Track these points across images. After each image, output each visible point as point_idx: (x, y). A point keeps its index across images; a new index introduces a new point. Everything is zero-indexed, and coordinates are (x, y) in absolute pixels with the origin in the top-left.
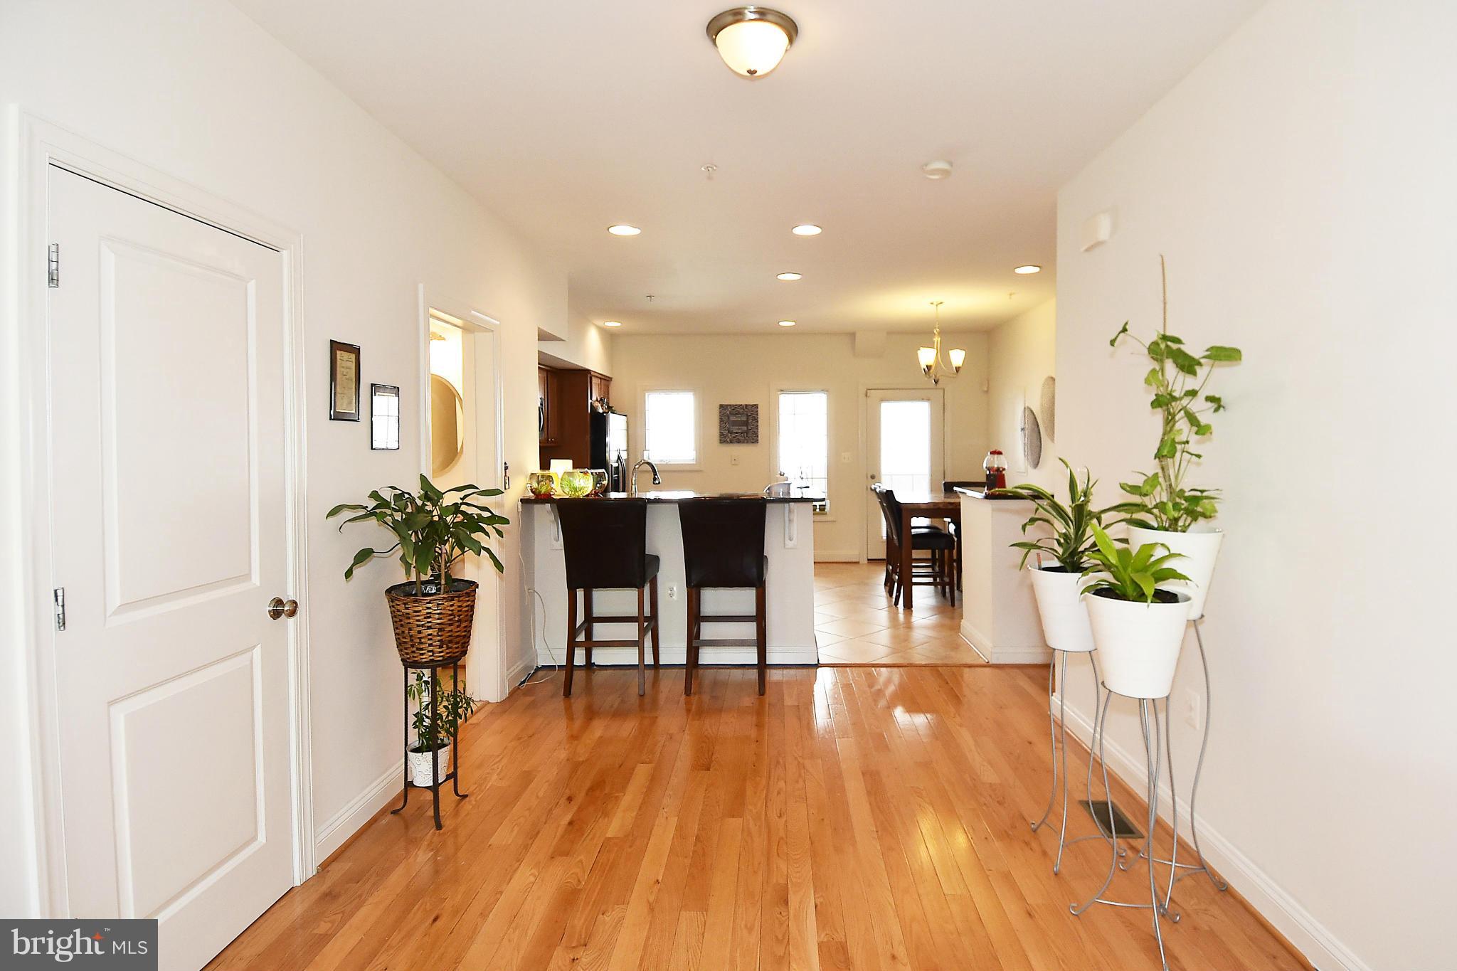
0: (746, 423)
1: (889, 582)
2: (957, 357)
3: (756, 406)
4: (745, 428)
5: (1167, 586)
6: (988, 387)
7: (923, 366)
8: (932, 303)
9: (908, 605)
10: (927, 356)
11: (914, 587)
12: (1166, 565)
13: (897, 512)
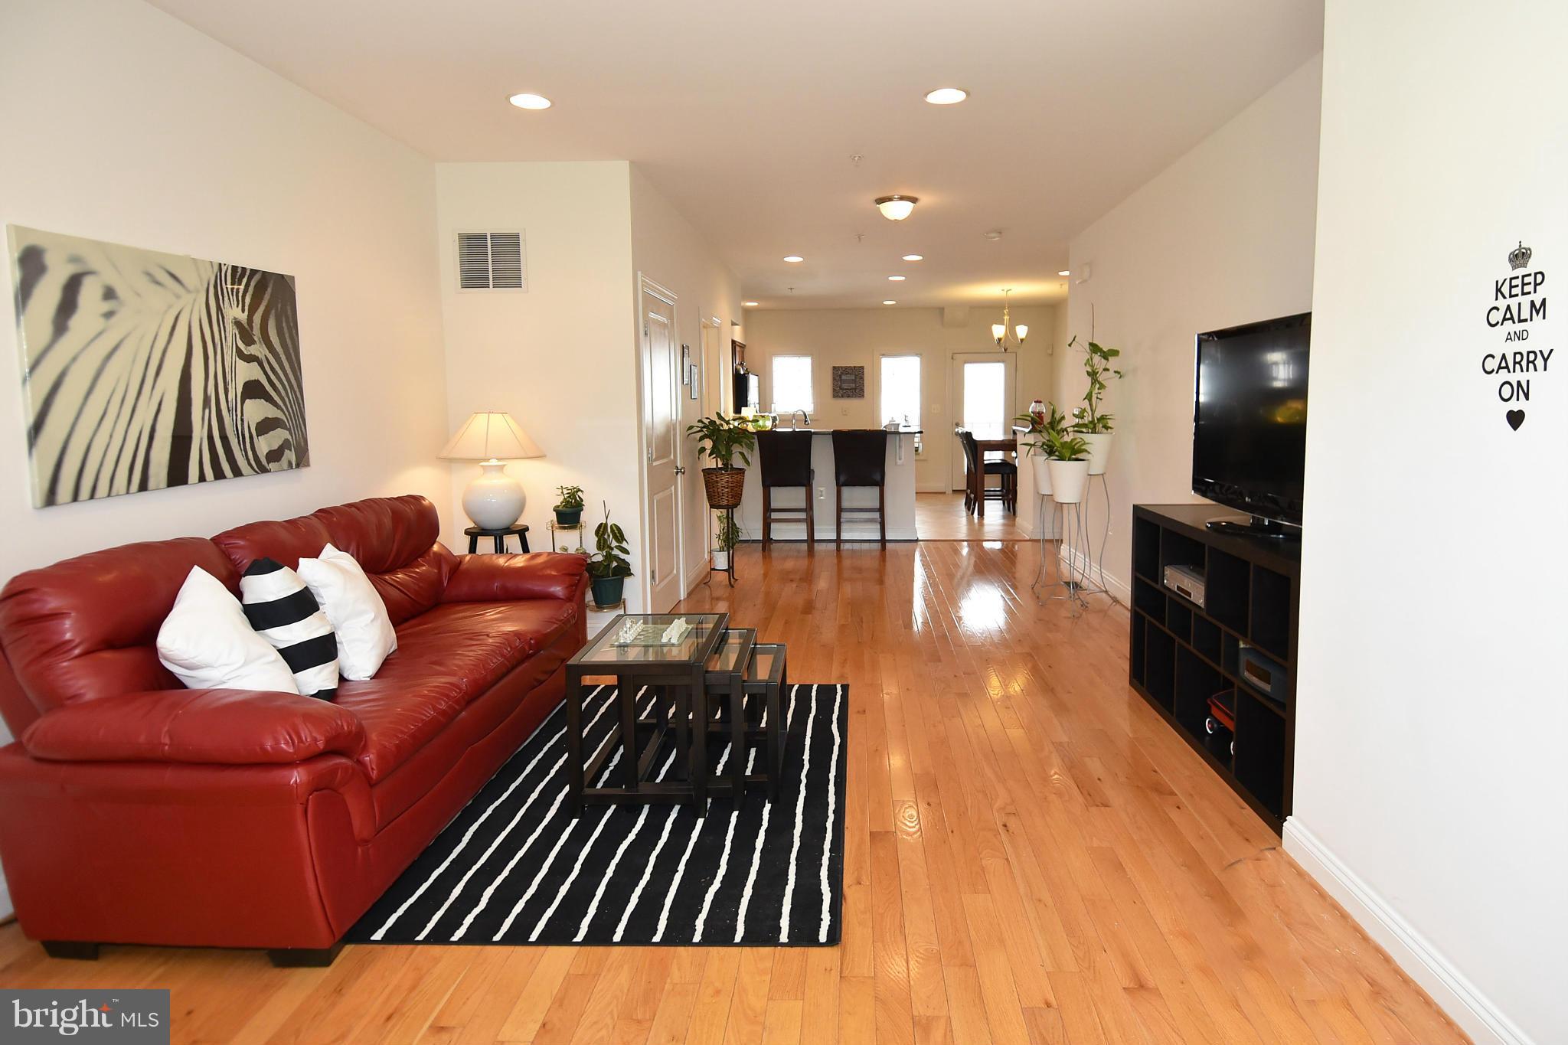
0: (854, 381)
1: (968, 504)
2: (1022, 331)
3: (862, 368)
4: (854, 385)
5: (1080, 456)
6: (1052, 352)
7: (996, 338)
8: (1003, 290)
9: (981, 514)
10: (999, 331)
11: (985, 501)
12: (1083, 447)
13: (974, 447)
